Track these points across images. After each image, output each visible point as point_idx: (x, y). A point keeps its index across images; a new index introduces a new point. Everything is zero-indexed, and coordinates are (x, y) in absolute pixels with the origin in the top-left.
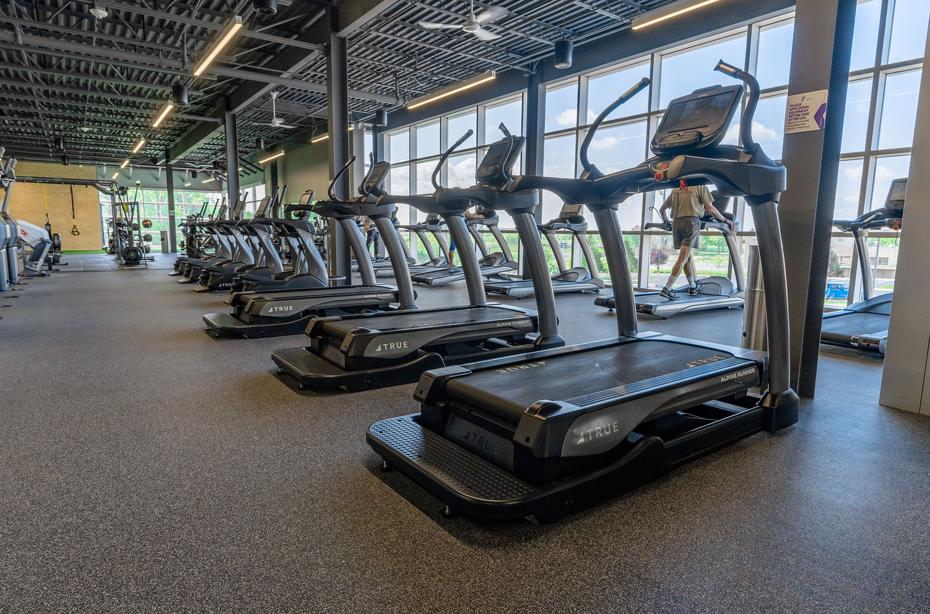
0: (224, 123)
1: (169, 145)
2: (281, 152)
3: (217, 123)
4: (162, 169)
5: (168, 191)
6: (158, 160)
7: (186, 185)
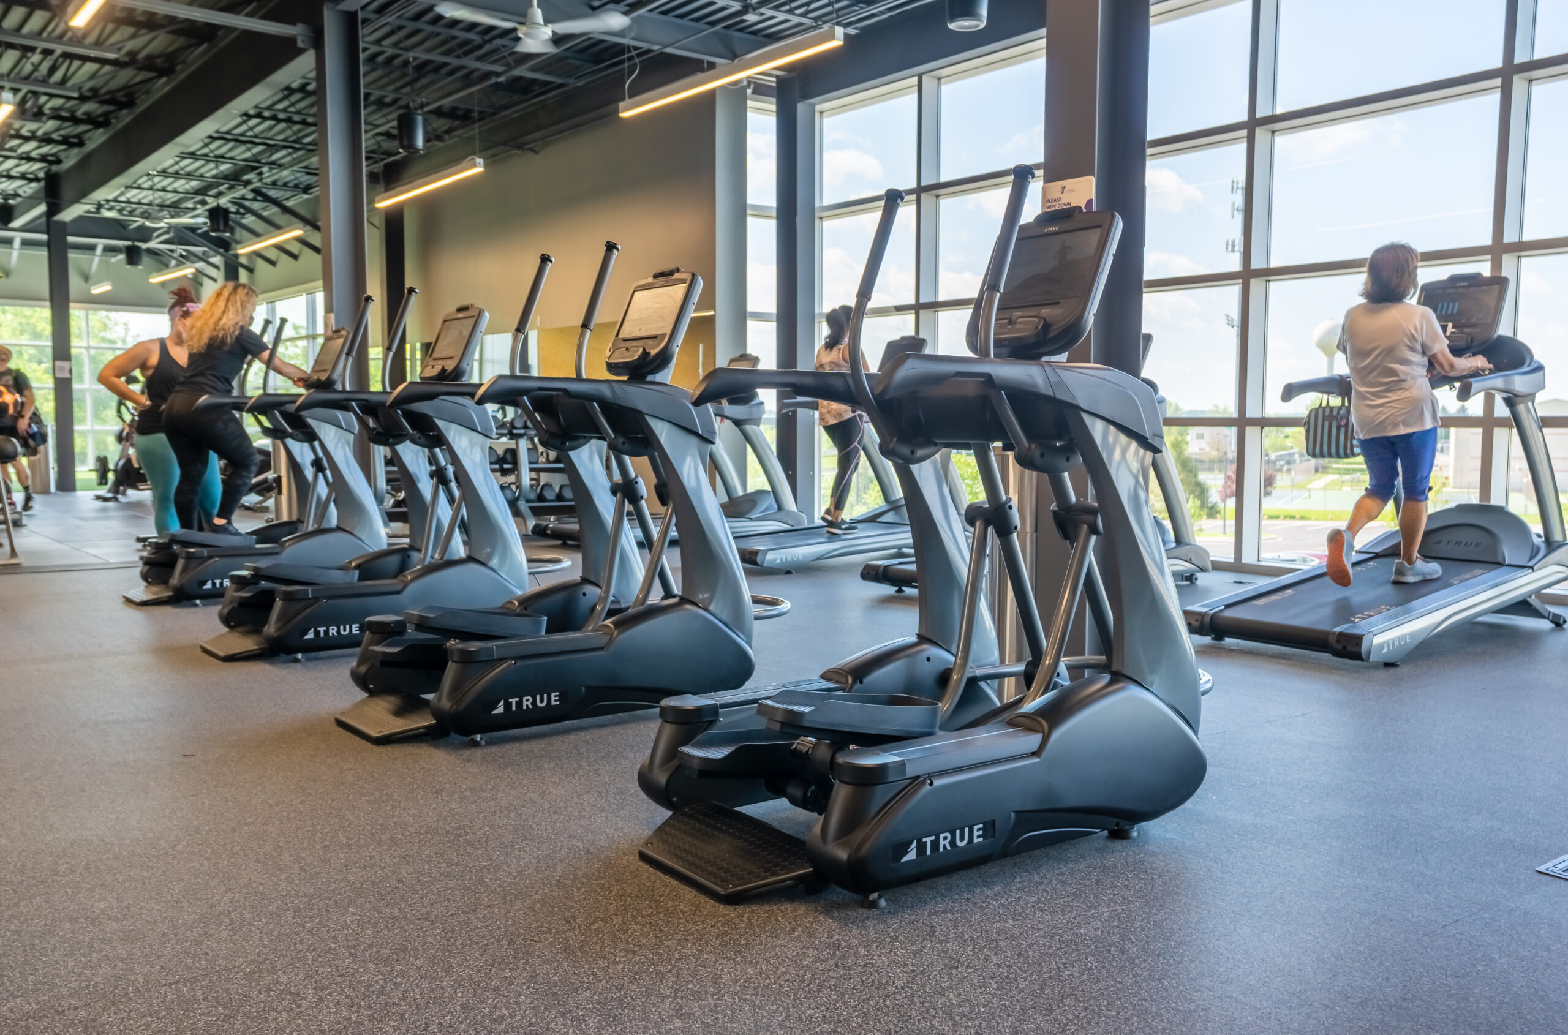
0: (317, 42)
1: (59, 161)
2: (474, 166)
3: (291, 41)
4: (25, 243)
5: (53, 307)
6: (16, 213)
7: (96, 290)
